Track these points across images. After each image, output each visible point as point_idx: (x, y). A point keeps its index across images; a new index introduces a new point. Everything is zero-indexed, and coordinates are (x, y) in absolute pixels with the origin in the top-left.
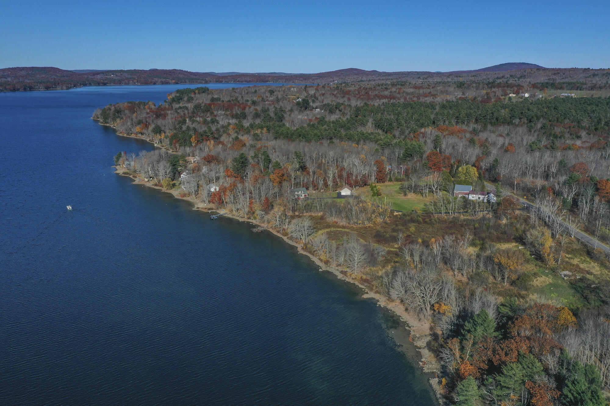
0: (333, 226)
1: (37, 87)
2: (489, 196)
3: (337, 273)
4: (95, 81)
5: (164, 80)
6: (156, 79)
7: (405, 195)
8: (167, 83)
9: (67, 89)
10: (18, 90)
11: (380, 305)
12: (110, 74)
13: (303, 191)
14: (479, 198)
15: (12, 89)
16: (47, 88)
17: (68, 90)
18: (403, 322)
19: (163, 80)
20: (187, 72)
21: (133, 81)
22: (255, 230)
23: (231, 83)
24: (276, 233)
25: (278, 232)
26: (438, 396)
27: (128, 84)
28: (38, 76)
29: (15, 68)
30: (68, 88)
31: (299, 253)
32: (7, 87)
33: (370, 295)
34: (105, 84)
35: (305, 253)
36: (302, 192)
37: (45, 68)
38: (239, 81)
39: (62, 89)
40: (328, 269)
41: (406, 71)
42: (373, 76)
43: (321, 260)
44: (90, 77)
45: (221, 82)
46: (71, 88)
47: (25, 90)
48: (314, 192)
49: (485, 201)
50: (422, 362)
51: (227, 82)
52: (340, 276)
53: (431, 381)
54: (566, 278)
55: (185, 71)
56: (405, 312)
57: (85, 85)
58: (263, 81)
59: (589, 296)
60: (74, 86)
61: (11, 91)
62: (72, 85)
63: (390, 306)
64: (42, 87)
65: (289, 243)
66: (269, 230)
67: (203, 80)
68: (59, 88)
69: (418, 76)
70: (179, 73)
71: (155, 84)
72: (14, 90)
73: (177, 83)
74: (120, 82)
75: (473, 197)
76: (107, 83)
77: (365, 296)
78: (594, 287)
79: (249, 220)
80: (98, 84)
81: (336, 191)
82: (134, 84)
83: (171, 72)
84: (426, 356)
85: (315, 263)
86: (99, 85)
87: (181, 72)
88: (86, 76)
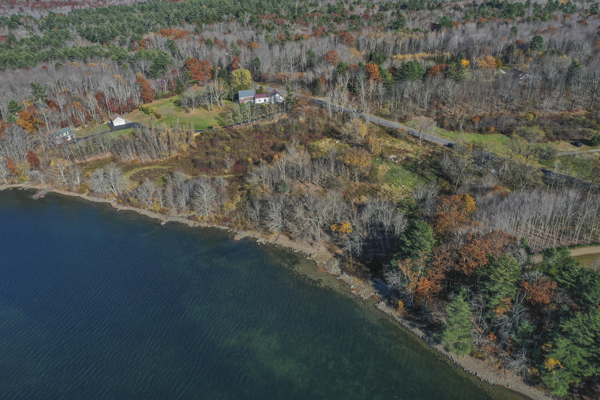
0: (137, 166)
2: (275, 97)
3: (185, 221)
7: (187, 112)
11: (261, 243)
13: (68, 132)
14: (265, 101)
18: (298, 253)
22: (35, 197)
24: (66, 193)
25: (69, 190)
26: (399, 320)
31: (118, 210)
33: (240, 236)
35: (125, 208)
36: (66, 133)
40: (170, 219)
43: (155, 212)
48: (77, 129)
49: (273, 102)
50: (353, 290)
52: (191, 224)
53: (379, 307)
54: (396, 162)
56: (290, 241)
59: (425, 173)
63: (271, 239)
65: (94, 200)
66: (53, 191)
75: (260, 101)
77: (238, 238)
78: (420, 163)
79: (14, 186)
81: (103, 122)
84: (351, 281)
85: (149, 217)
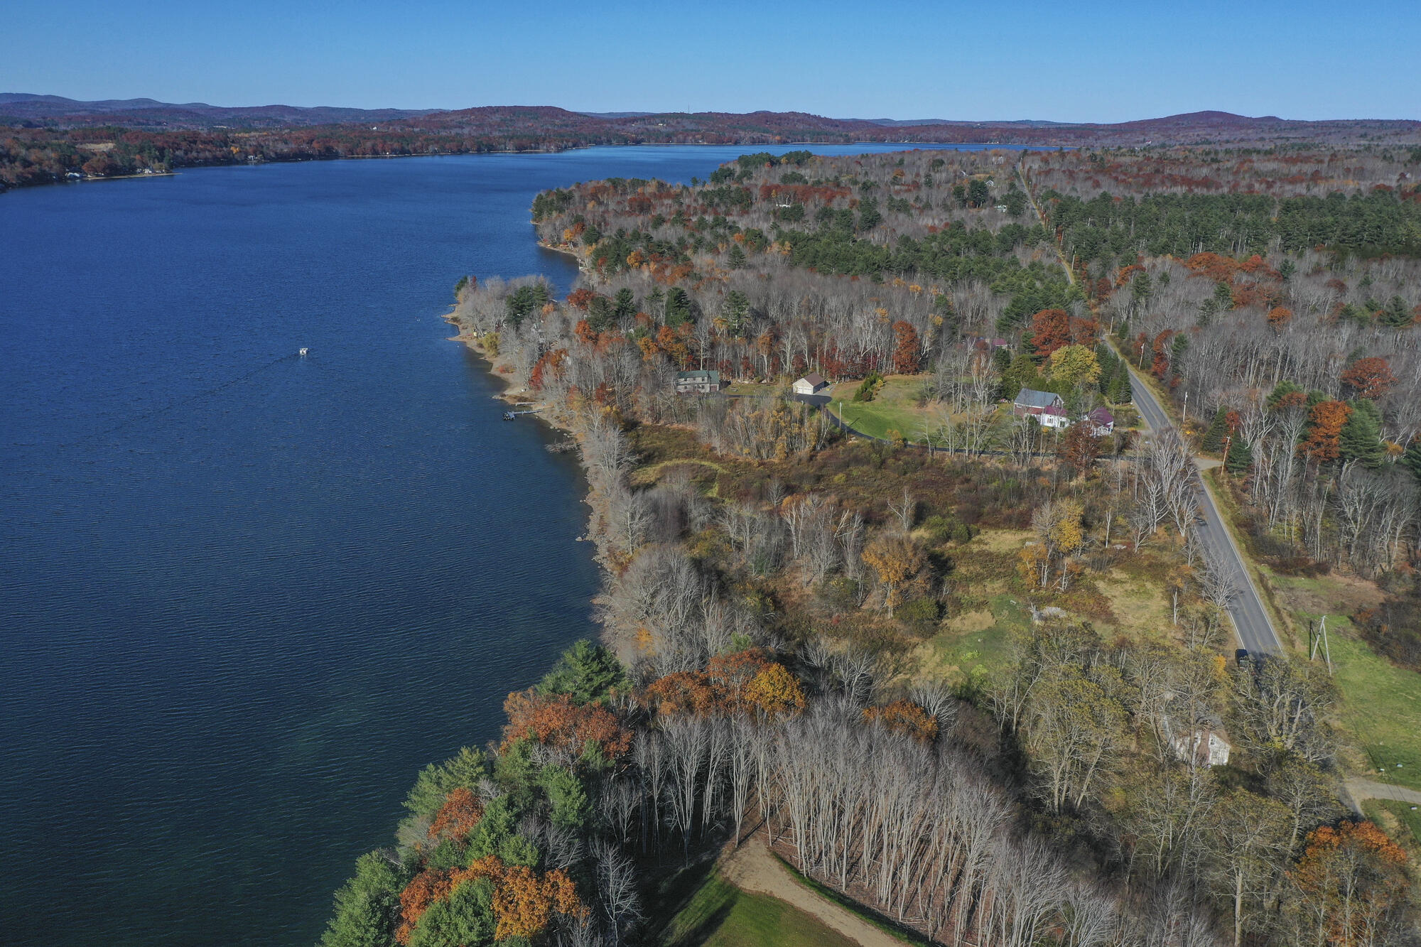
1: (503, 146)
4: (621, 136)
5: (759, 135)
6: (742, 133)
8: (763, 142)
9: (558, 152)
10: (467, 151)
12: (657, 120)
15: (455, 149)
16: (520, 149)
17: (560, 154)
19: (756, 135)
20: (818, 118)
21: (694, 136)
23: (904, 144)
27: (683, 142)
28: (520, 125)
29: (484, 109)
30: (560, 149)
32: (447, 146)
34: (638, 142)
37: (538, 107)
38: (921, 140)
39: (548, 151)
41: (1351, 118)
42: (1250, 131)
44: (617, 127)
45: (882, 141)
46: (566, 148)
47: (479, 151)
51: (895, 142)
55: (815, 117)
57: (598, 143)
58: (976, 141)
60: (574, 146)
61: (453, 153)
62: (570, 144)
64: (510, 146)
67: (841, 136)
68: (542, 148)
69: (1363, 131)
70: (798, 121)
71: (736, 143)
72: (460, 151)
73: (785, 142)
74: (668, 139)
76: (643, 140)
80: (625, 142)
82: (696, 143)
83: (780, 119)
86: (626, 144)
87: (806, 118)
88: (608, 125)
